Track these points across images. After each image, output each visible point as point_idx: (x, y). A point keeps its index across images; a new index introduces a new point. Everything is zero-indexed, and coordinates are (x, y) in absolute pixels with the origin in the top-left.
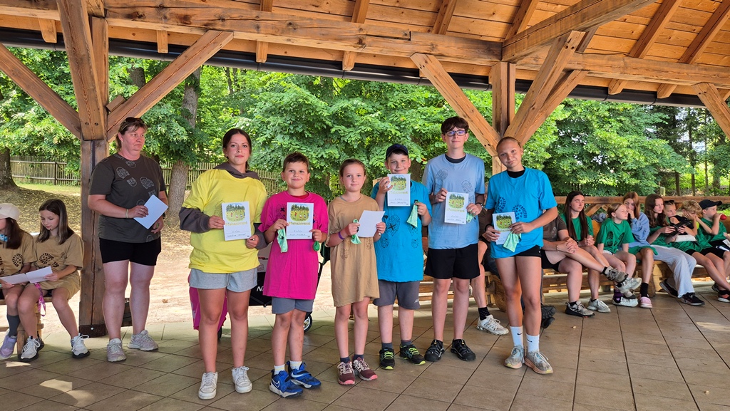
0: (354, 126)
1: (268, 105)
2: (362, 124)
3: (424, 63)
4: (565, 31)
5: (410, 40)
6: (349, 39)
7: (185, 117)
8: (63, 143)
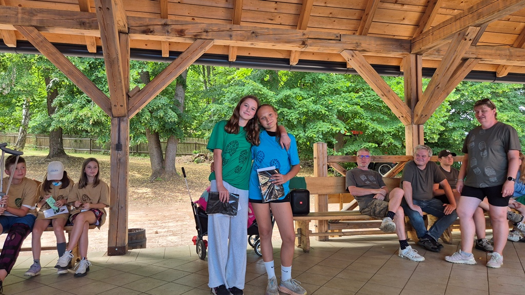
0: (294, 108)
1: (233, 95)
2: (300, 107)
3: (350, 57)
4: (464, 27)
5: (340, 40)
6: (297, 41)
7: (176, 106)
8: (97, 123)
